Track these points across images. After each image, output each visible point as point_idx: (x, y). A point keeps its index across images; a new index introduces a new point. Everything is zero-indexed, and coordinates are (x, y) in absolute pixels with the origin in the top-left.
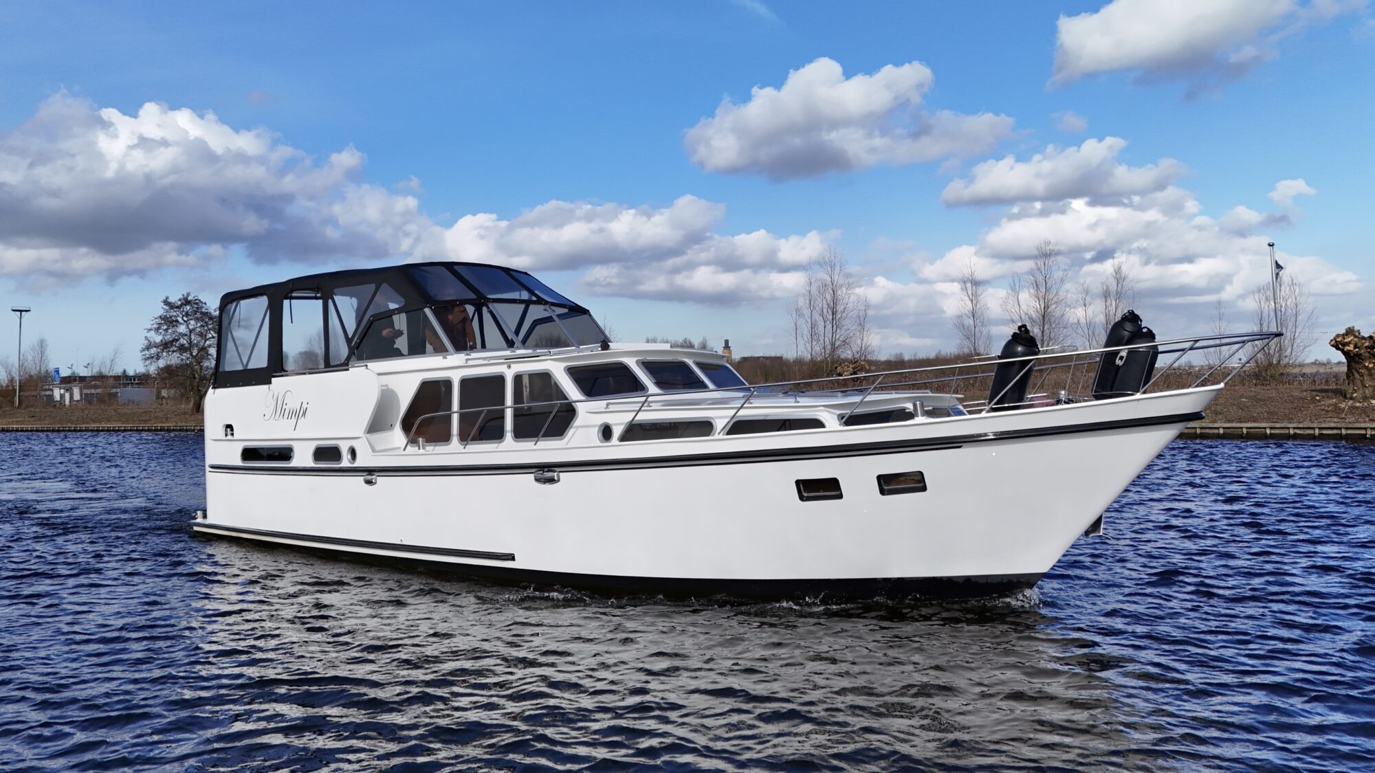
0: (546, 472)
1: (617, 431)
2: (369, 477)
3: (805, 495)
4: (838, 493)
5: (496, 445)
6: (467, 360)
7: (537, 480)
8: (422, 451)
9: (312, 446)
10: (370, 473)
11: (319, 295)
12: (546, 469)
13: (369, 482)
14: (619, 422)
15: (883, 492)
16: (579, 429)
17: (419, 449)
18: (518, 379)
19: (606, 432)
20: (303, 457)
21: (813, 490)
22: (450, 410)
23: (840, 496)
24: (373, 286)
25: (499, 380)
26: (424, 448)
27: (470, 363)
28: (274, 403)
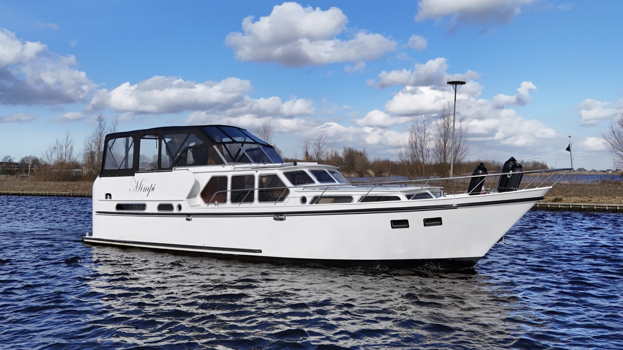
0: (279, 216)
1: (309, 200)
2: (188, 218)
3: (394, 226)
4: (407, 225)
5: (250, 204)
6: (235, 168)
7: (275, 219)
8: (216, 206)
9: (157, 204)
10: (188, 216)
11: (157, 137)
12: (279, 215)
13: (188, 220)
14: (310, 196)
15: (425, 225)
16: (291, 198)
17: (215, 205)
18: (261, 177)
19: (304, 200)
20: (152, 208)
21: (397, 224)
22: (226, 190)
23: (408, 227)
24: (186, 135)
25: (252, 177)
26: (217, 205)
27: (236, 169)
28: (136, 185)
